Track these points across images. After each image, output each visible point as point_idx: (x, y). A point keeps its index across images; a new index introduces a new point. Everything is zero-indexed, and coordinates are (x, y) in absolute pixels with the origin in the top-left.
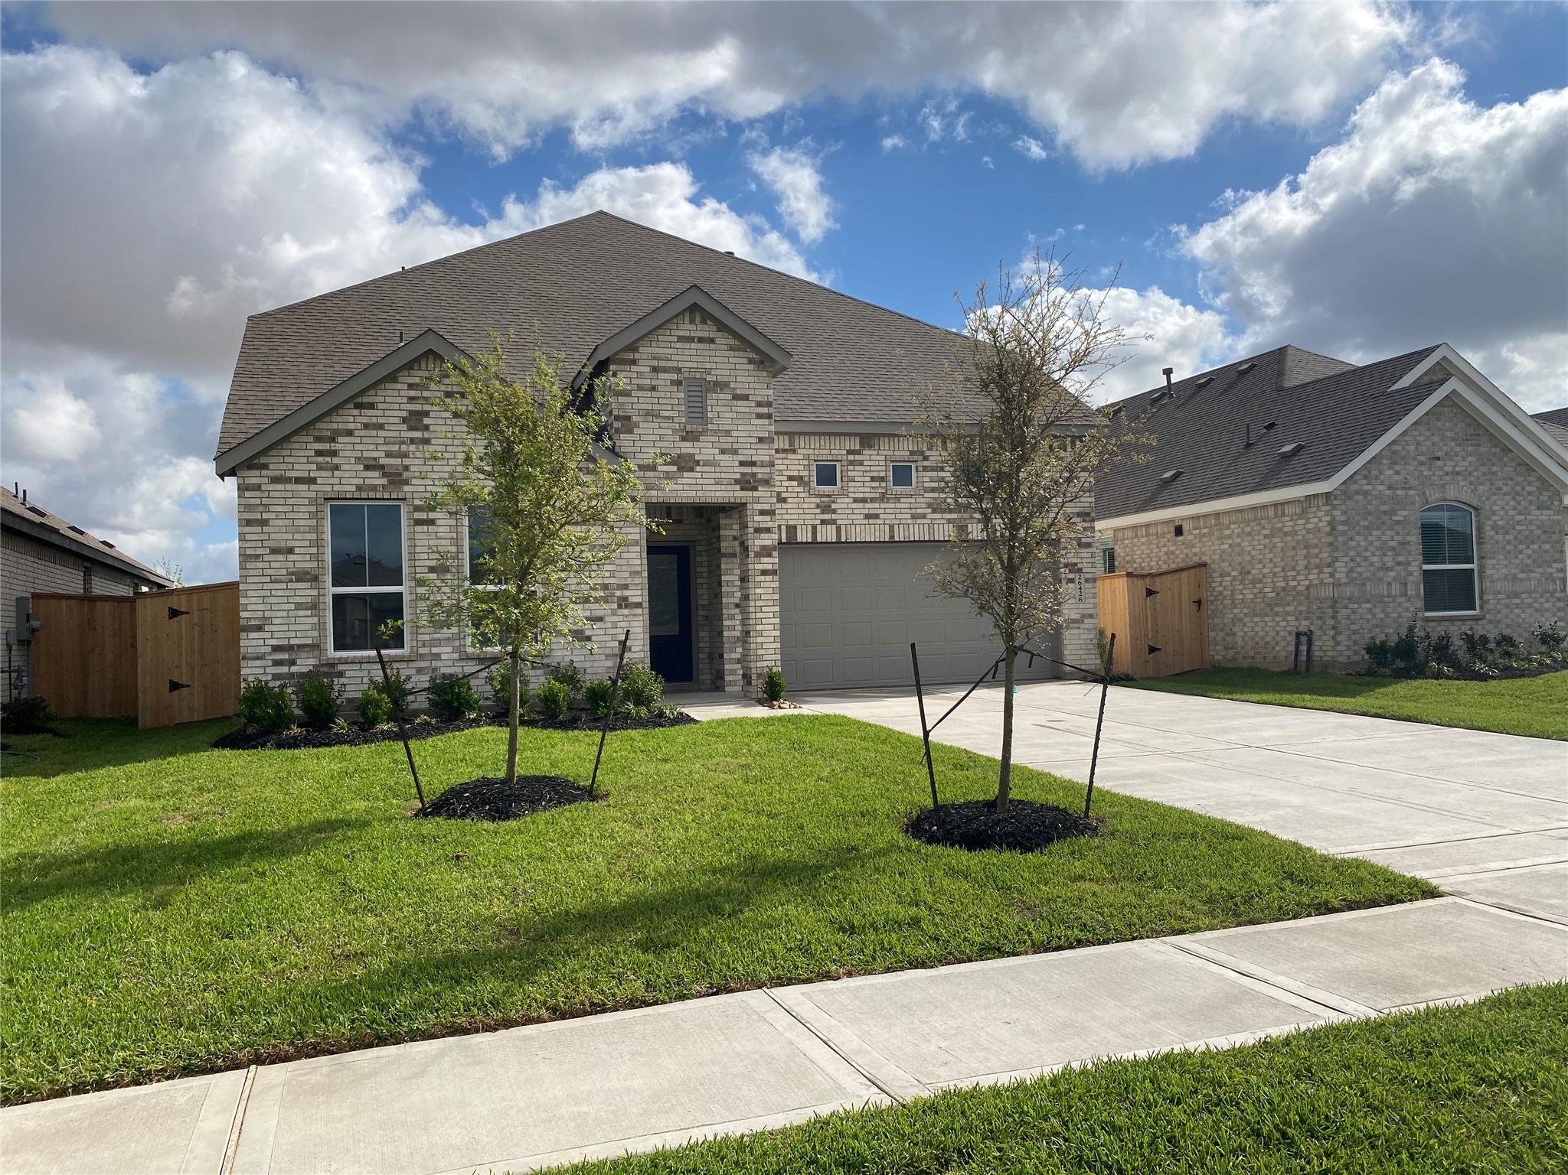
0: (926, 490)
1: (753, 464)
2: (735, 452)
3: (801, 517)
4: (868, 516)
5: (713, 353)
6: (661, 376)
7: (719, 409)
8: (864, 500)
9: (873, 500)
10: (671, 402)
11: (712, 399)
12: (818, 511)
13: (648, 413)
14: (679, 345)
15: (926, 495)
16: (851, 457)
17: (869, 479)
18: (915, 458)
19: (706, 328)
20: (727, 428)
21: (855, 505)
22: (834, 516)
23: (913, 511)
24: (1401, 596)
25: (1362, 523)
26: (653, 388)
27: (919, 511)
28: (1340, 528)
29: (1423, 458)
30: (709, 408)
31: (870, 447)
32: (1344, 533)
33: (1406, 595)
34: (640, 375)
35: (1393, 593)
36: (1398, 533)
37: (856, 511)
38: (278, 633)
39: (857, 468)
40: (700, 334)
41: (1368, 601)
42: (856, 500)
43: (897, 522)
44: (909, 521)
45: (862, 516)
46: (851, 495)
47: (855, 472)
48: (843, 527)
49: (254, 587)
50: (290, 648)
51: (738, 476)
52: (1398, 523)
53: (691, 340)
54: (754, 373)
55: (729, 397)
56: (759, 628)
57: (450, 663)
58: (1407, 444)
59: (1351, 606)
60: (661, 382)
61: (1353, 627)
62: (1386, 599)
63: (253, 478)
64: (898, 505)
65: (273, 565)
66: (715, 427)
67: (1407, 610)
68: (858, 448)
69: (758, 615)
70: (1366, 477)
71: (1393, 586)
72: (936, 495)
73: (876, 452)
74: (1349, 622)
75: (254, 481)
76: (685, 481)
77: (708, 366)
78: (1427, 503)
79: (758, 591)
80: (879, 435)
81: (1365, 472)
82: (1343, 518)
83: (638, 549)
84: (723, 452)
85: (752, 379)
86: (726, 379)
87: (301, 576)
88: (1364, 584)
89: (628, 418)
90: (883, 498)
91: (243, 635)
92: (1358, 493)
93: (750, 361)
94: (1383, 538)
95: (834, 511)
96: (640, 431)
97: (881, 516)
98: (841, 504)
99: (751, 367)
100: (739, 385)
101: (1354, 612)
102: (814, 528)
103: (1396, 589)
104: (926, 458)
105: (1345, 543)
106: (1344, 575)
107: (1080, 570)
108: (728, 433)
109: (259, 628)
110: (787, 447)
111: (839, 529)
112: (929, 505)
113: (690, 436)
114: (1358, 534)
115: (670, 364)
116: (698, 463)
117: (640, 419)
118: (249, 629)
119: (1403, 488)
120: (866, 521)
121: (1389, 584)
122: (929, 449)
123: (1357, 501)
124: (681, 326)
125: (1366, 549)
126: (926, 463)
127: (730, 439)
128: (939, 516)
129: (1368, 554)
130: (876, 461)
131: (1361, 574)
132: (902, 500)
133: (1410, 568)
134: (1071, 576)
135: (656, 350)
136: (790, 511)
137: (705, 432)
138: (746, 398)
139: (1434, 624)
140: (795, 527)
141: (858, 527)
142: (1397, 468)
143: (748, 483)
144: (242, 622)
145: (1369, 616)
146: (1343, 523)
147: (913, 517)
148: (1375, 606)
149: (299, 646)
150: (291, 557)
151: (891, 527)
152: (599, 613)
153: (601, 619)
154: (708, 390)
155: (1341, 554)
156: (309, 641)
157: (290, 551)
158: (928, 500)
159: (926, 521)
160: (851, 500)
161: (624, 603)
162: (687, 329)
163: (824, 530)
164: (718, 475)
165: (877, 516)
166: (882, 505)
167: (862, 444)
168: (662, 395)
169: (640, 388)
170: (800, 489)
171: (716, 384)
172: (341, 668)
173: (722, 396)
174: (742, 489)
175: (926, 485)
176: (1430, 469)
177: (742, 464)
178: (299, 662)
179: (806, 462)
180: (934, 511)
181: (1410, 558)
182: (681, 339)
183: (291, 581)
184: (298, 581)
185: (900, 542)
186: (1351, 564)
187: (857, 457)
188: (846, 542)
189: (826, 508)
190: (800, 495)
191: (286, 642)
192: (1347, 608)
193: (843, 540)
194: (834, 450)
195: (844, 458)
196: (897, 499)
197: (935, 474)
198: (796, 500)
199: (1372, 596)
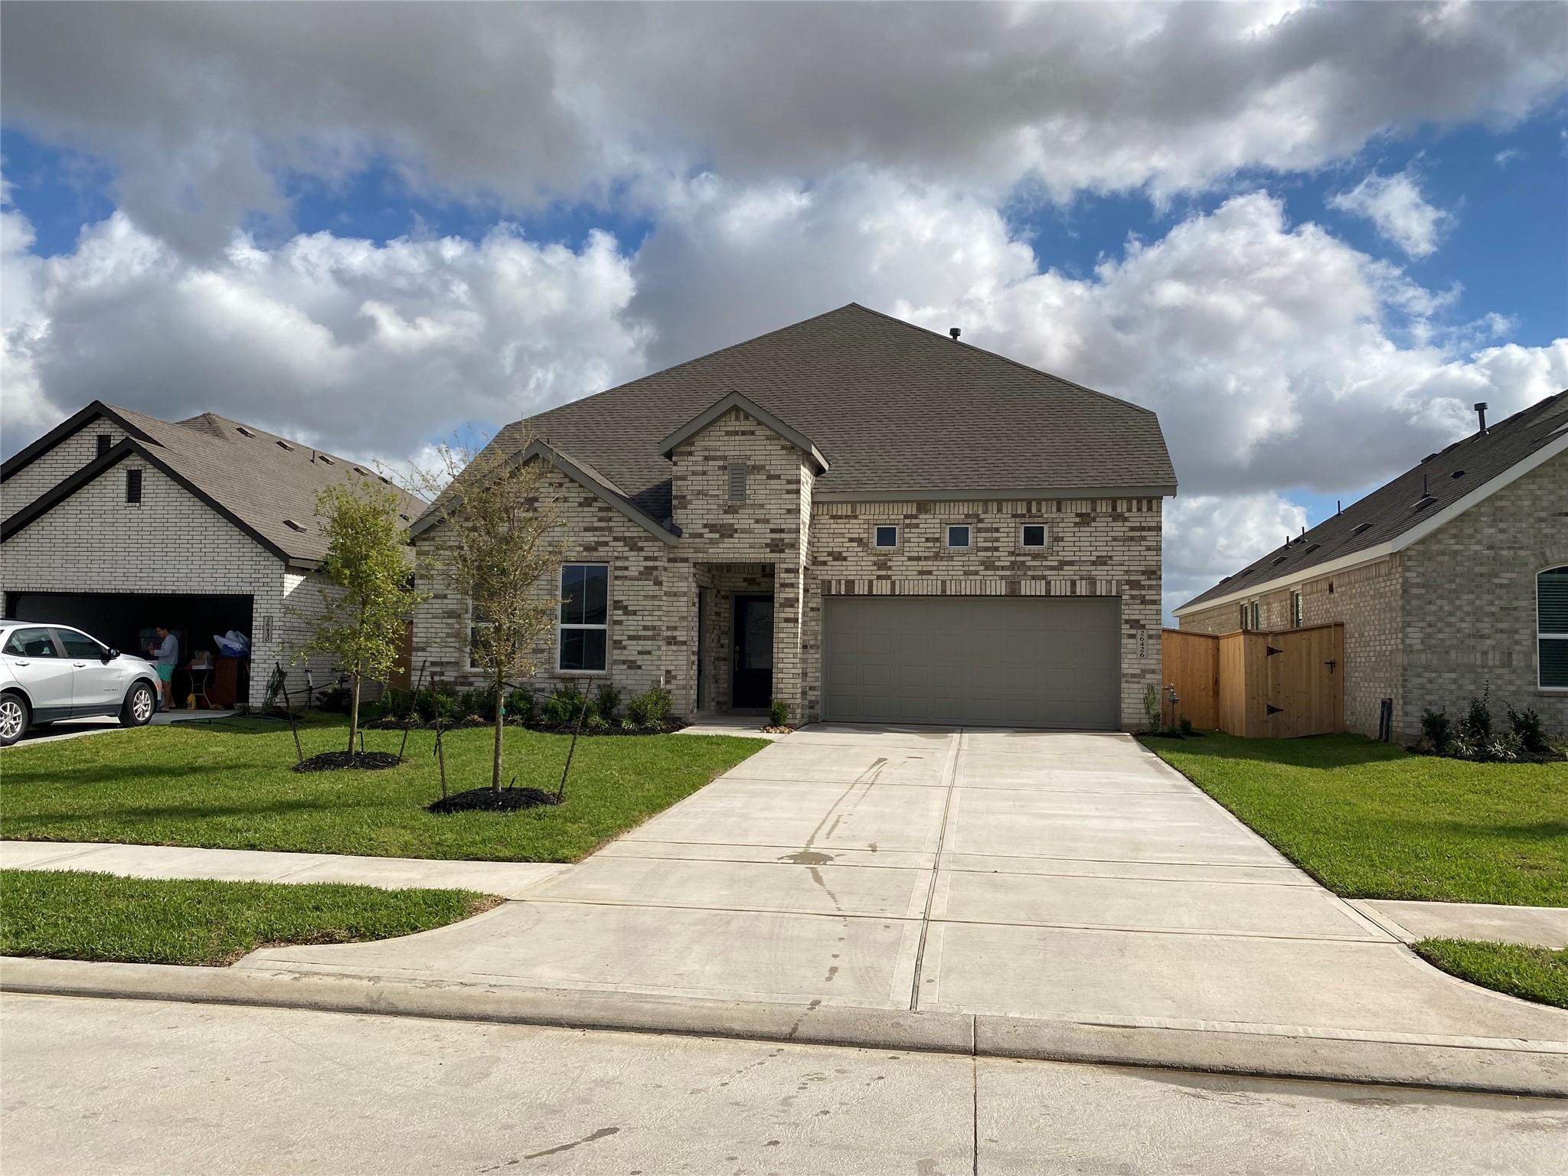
0: (979, 549)
1: (782, 531)
2: (767, 521)
3: (859, 573)
4: (921, 573)
5: (750, 443)
6: (710, 463)
7: (756, 487)
8: (918, 559)
9: (926, 558)
10: (717, 483)
11: (751, 479)
12: (875, 568)
13: (699, 493)
14: (726, 438)
15: (979, 554)
16: (907, 521)
17: (924, 540)
18: (970, 521)
19: (748, 423)
20: (761, 502)
21: (909, 563)
22: (889, 573)
23: (966, 568)
24: (1503, 666)
25: (1447, 586)
26: (704, 473)
27: (971, 568)
28: (1415, 591)
29: (1543, 514)
30: (748, 487)
31: (926, 512)
32: (1419, 597)
33: (1510, 666)
34: (695, 463)
35: (1491, 663)
36: (1501, 598)
37: (909, 568)
38: (434, 654)
39: (913, 530)
40: (743, 429)
41: (1451, 671)
42: (910, 559)
43: (950, 577)
44: (962, 578)
45: (915, 573)
46: (906, 554)
47: (912, 535)
48: (897, 582)
49: (421, 621)
50: (441, 664)
51: (769, 541)
52: (1501, 586)
53: (736, 433)
54: (784, 457)
55: (764, 477)
56: (780, 665)
57: (542, 680)
58: (1520, 498)
59: (1427, 675)
60: (710, 468)
61: (1428, 697)
62: (1479, 670)
63: (426, 546)
64: (950, 563)
65: (434, 606)
66: (751, 502)
67: (1511, 682)
68: (914, 512)
69: (780, 655)
70: (1455, 536)
71: (1490, 656)
72: (990, 554)
73: (932, 516)
74: (1421, 692)
75: (426, 548)
76: (725, 545)
77: (748, 453)
78: (1547, 563)
79: (781, 635)
80: (935, 502)
81: (1453, 531)
82: (1419, 580)
83: (685, 599)
84: (757, 521)
85: (784, 462)
86: (762, 463)
87: (451, 614)
88: (1447, 652)
89: (684, 497)
90: (937, 557)
91: (414, 653)
92: (1443, 553)
93: (783, 448)
94: (1478, 603)
95: (890, 568)
96: (692, 507)
97: (934, 573)
98: (897, 562)
99: (784, 452)
100: (773, 467)
101: (1431, 681)
102: (871, 582)
103: (1494, 659)
104: (981, 521)
105: (1421, 608)
106: (1419, 641)
107: (1143, 627)
108: (762, 506)
109: (423, 650)
110: (849, 513)
111: (893, 584)
112: (982, 563)
113: (731, 510)
114: (1442, 597)
115: (718, 453)
116: (736, 531)
117: (693, 497)
118: (417, 650)
119: (1509, 548)
120: (920, 577)
121: (1485, 653)
122: (983, 513)
123: (1442, 563)
124: (729, 423)
125: (1451, 614)
126: (980, 525)
127: (764, 511)
128: (992, 573)
129: (1453, 619)
130: (931, 523)
131: (1443, 640)
132: (955, 559)
133: (1517, 637)
134: (1133, 632)
135: (708, 443)
136: (849, 568)
137: (741, 507)
138: (778, 477)
139: (1552, 700)
140: (853, 582)
141: (911, 582)
142: (1502, 525)
143: (776, 547)
144: (414, 645)
145: (1454, 687)
146: (1418, 585)
147: (966, 573)
148: (1463, 676)
149: (447, 663)
150: (445, 601)
151: (944, 582)
152: (648, 648)
153: (649, 653)
154: (748, 473)
155: (1415, 619)
156: (453, 660)
157: (445, 597)
158: (981, 559)
159: (977, 577)
160: (906, 559)
161: (671, 641)
162: (733, 424)
163: (880, 584)
164: (752, 541)
165: (930, 573)
166: (936, 563)
167: (919, 510)
168: (711, 478)
169: (694, 473)
170: (860, 549)
171: (754, 467)
172: (472, 679)
173: (758, 477)
174: (772, 552)
175: (979, 545)
176: (1553, 526)
177: (772, 531)
178: (446, 673)
179: (866, 526)
180: (987, 569)
181: (1518, 626)
182: (728, 433)
183: (444, 618)
184: (449, 617)
185: (951, 595)
186: (1429, 630)
187: (914, 521)
188: (899, 595)
189: (882, 565)
190: (859, 554)
191: (438, 660)
192: (1420, 676)
193: (897, 593)
194: (892, 515)
195: (902, 522)
196: (951, 558)
197: (989, 535)
198: (856, 559)
199: (1458, 665)
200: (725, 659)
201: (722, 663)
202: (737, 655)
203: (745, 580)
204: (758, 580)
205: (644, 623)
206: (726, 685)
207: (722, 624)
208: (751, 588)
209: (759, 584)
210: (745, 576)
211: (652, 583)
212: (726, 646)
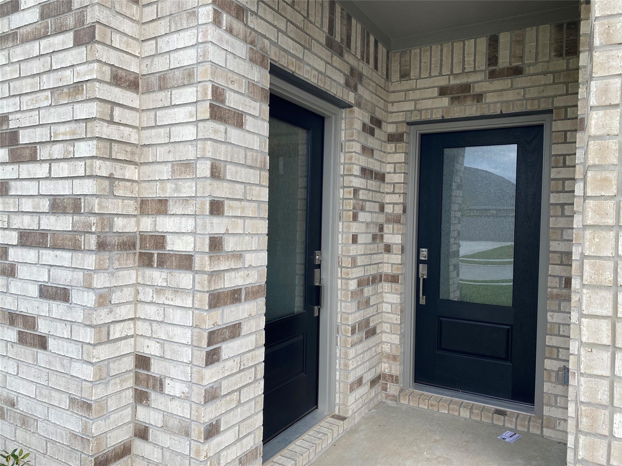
200: (394, 279)
201: (386, 286)
202: (424, 270)
203: (443, 92)
204: (477, 89)
205: (48, 188)
206: (396, 339)
207: (388, 199)
208: (458, 111)
209: (479, 97)
210: (443, 82)
211: (68, 38)
212: (396, 249)
